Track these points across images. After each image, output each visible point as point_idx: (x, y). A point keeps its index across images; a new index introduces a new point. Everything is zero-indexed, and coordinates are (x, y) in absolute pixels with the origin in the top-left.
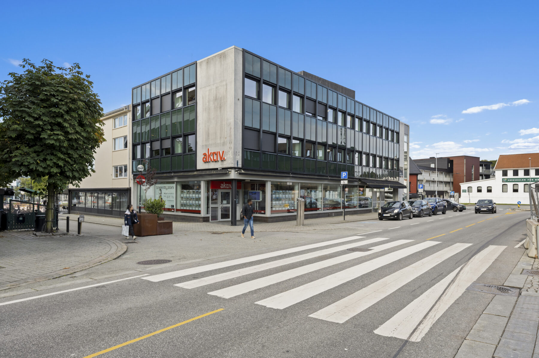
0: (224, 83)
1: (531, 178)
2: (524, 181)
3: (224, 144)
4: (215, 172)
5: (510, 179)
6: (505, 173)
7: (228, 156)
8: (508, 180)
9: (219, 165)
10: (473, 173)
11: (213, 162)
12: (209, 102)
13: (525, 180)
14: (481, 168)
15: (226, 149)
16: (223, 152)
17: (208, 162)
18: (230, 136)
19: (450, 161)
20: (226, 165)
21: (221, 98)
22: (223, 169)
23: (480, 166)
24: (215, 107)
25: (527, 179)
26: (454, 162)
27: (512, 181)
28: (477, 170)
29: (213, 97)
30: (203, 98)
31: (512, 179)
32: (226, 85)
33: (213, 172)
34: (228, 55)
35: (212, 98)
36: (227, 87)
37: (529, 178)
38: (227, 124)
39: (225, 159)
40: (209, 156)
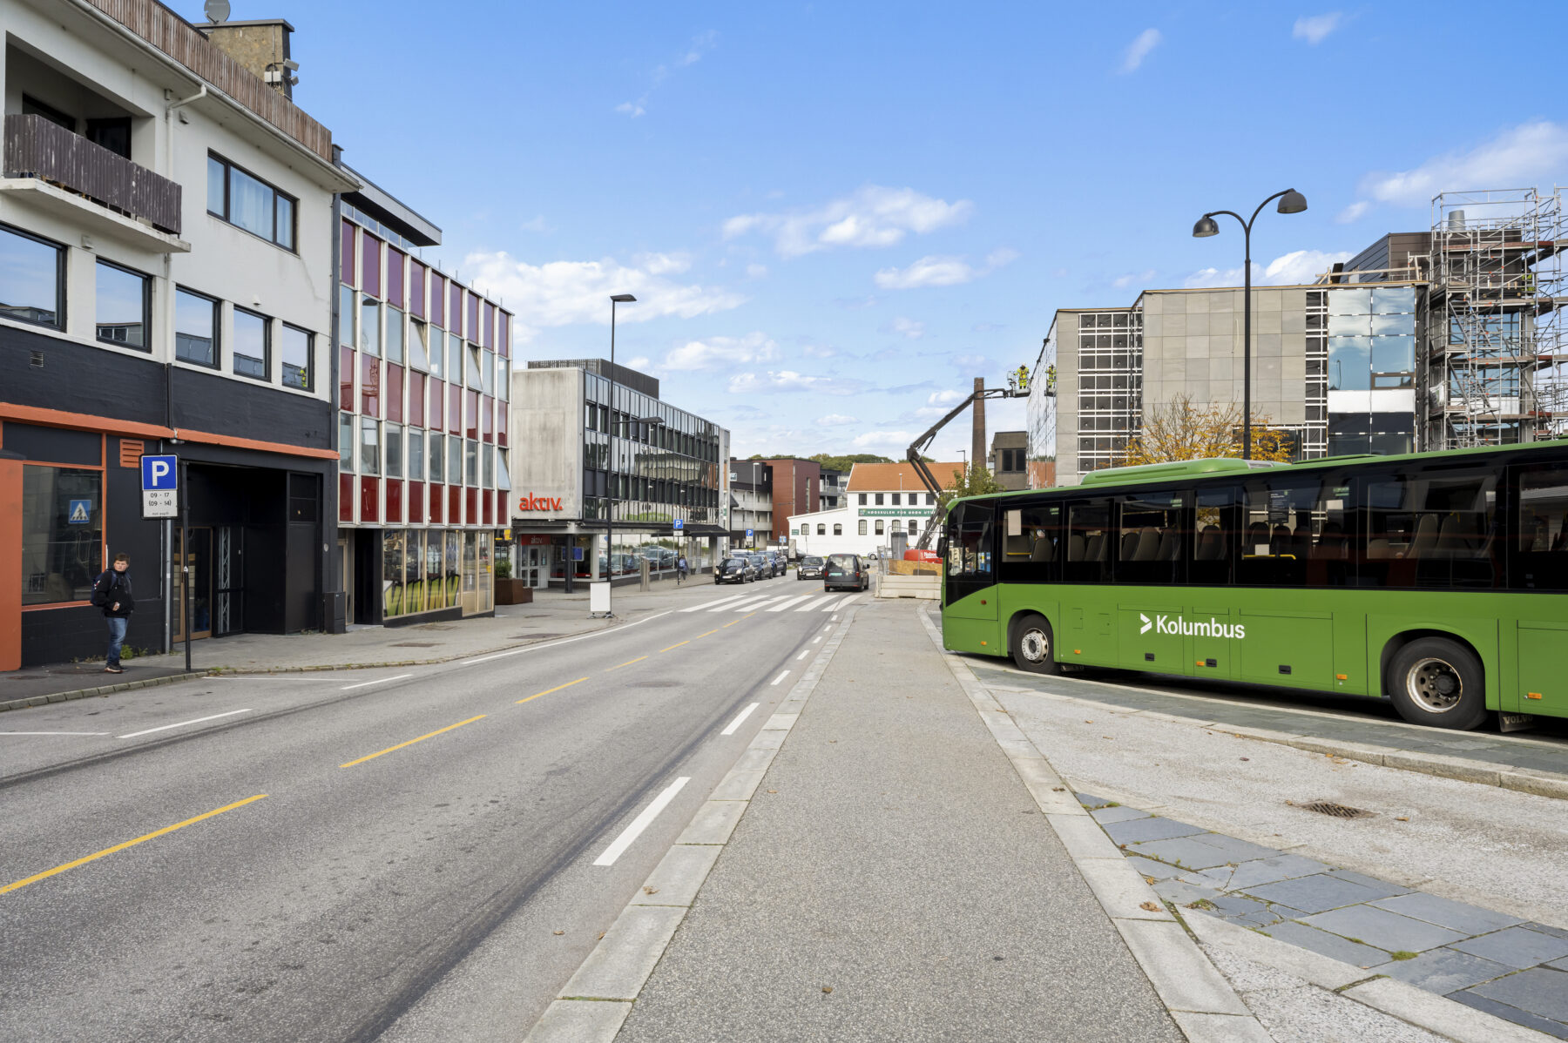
0: (561, 411)
1: (903, 510)
2: (892, 515)
3: (559, 489)
4: (543, 524)
5: (871, 510)
6: (863, 499)
7: (567, 504)
8: (867, 513)
9: (550, 516)
10: (808, 494)
11: (539, 510)
12: (530, 430)
13: (893, 512)
14: (821, 482)
15: (563, 495)
16: (559, 499)
17: (528, 510)
18: (571, 480)
19: (767, 468)
20: (562, 515)
21: (554, 431)
22: (557, 520)
23: (821, 478)
24: (542, 439)
25: (896, 510)
26: (775, 471)
27: (874, 515)
28: (815, 487)
29: (540, 426)
30: (518, 422)
31: (874, 510)
32: (564, 414)
33: (539, 524)
35: (538, 426)
37: (899, 510)
38: (565, 464)
39: (561, 509)
40: (532, 503)
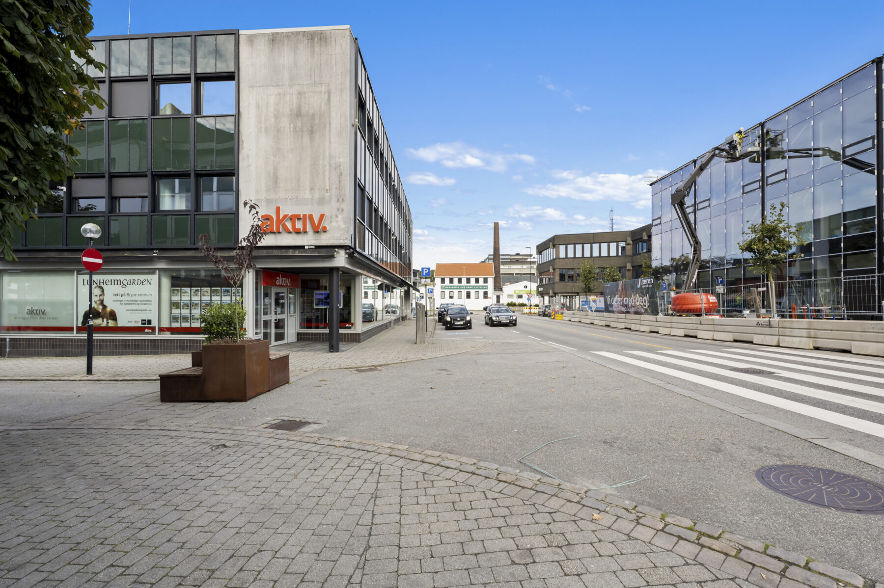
0: (324, 88)
1: (464, 286)
3: (322, 201)
4: (297, 253)
6: (443, 281)
7: (334, 224)
8: (445, 288)
9: (308, 240)
11: (290, 232)
12: (276, 117)
13: (458, 287)
15: (326, 210)
16: (322, 216)
18: (340, 189)
20: (325, 240)
21: (314, 114)
22: (318, 247)
24: (295, 128)
27: (449, 289)
29: (291, 110)
30: (258, 106)
31: (449, 286)
32: (329, 93)
33: (290, 253)
34: (333, 39)
35: (288, 110)
36: (329, 97)
37: (461, 286)
38: (330, 165)
39: (325, 230)
40: (279, 221)
